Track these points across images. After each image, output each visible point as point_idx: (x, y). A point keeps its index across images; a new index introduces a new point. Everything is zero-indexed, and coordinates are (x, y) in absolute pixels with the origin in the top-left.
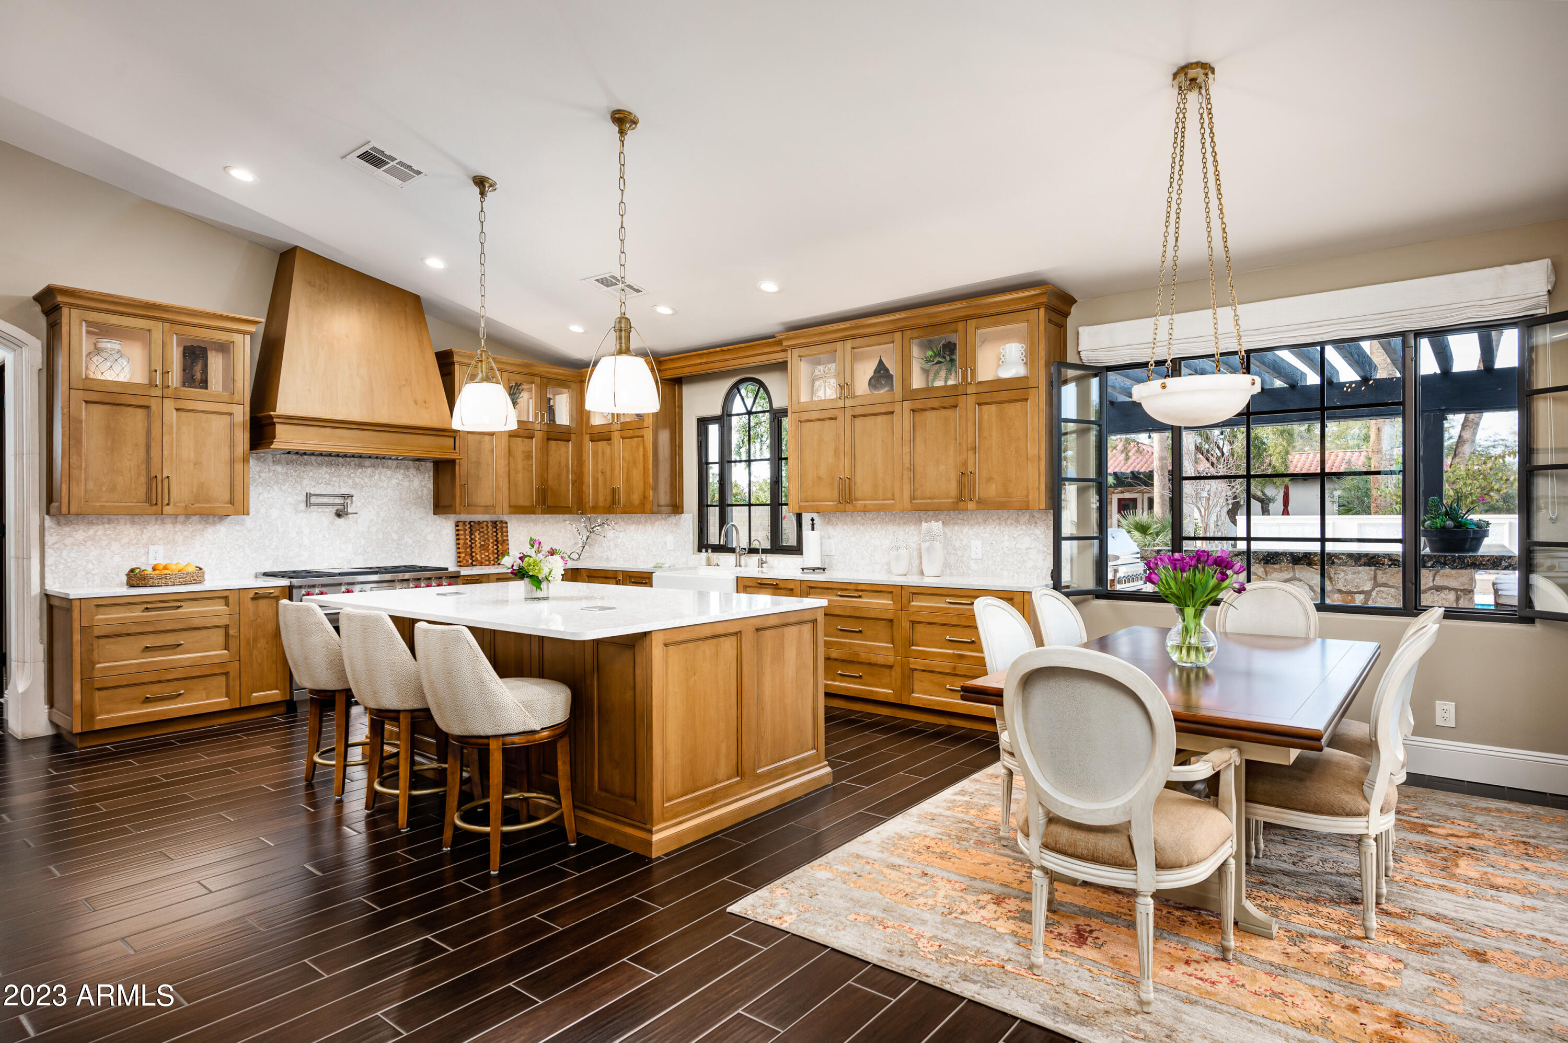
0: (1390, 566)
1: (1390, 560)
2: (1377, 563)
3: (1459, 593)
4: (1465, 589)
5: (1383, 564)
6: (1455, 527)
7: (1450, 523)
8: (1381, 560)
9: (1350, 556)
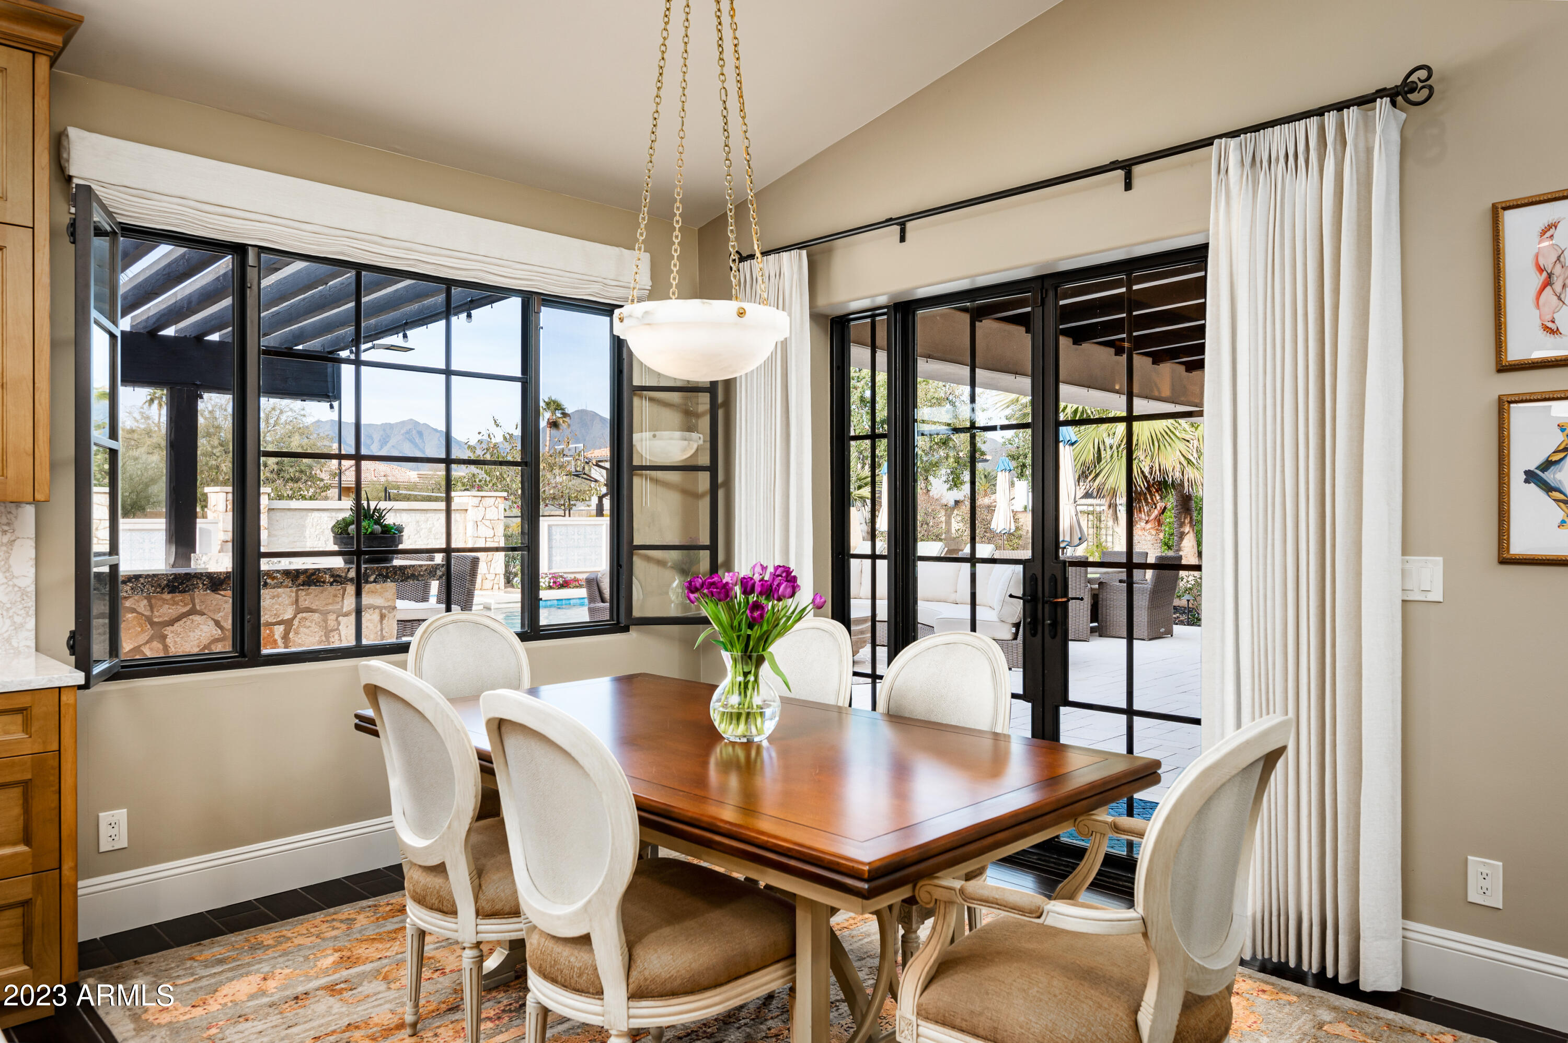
0: (331, 584)
1: (332, 576)
2: (318, 581)
3: (384, 611)
4: (389, 606)
5: (324, 582)
6: (383, 532)
7: (378, 528)
8: (322, 577)
9: (287, 573)
